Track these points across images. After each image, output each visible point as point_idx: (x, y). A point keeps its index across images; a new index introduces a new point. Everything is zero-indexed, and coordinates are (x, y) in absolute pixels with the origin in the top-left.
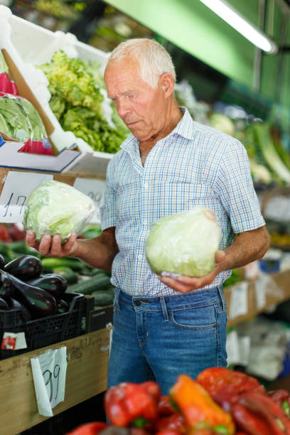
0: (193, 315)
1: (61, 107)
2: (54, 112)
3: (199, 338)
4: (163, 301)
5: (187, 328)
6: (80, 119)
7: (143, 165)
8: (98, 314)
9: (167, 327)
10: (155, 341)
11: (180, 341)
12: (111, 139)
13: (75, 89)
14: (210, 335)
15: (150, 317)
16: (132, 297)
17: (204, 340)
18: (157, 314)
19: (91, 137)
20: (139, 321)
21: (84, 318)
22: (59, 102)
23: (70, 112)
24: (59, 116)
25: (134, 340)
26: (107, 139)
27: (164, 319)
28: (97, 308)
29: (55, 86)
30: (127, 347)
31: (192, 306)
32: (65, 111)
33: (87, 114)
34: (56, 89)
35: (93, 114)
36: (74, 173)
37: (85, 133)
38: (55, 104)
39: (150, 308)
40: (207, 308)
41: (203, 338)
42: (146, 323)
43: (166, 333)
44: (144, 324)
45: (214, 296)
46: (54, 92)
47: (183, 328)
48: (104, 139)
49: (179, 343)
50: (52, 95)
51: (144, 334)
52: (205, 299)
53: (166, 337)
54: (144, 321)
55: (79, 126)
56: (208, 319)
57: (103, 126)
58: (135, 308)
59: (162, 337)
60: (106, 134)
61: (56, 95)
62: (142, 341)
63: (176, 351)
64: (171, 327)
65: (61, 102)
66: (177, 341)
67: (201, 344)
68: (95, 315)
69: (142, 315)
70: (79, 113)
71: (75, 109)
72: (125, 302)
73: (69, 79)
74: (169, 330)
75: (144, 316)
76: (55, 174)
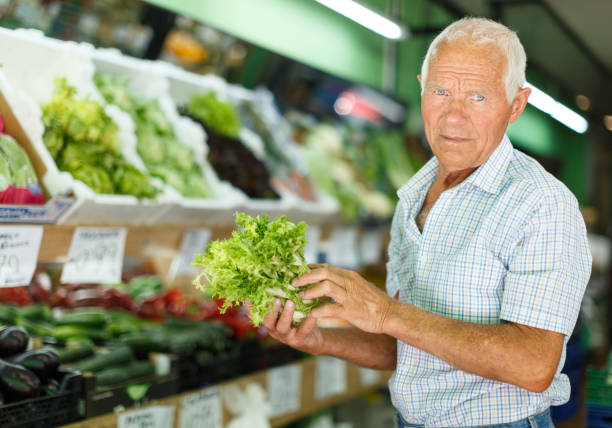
1: (56, 143)
2: (48, 148)
6: (82, 156)
7: (421, 231)
8: (101, 397)
12: (126, 178)
13: (73, 121)
19: (95, 178)
21: (82, 402)
22: (54, 137)
23: (69, 147)
26: (121, 177)
28: (100, 389)
29: (51, 117)
32: (65, 146)
33: (94, 149)
34: (52, 121)
35: (101, 148)
36: (74, 222)
37: (89, 174)
38: (50, 139)
46: (49, 124)
48: (116, 179)
50: (46, 129)
55: (80, 165)
57: (117, 162)
60: (121, 172)
61: (52, 128)
65: (57, 138)
68: (97, 398)
70: (82, 149)
71: (78, 144)
73: (68, 109)
76: (46, 225)
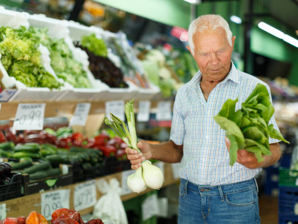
0: (240, 196)
1: (8, 62)
2: (4, 65)
3: (244, 211)
4: (220, 189)
5: (236, 206)
6: (21, 68)
8: (32, 185)
9: (223, 205)
10: (215, 214)
11: (232, 214)
12: (44, 78)
13: (16, 51)
14: (251, 209)
15: (211, 199)
16: (198, 186)
17: (247, 212)
18: (216, 197)
19: (28, 79)
20: (204, 202)
21: (23, 187)
22: (6, 59)
23: (15, 64)
24: (7, 67)
25: (198, 214)
26: (42, 78)
27: (221, 200)
28: (31, 181)
29: (5, 50)
30: (192, 219)
31: (239, 191)
32: (12, 64)
33: (28, 64)
34: (5, 51)
35: (31, 64)
36: (17, 101)
37: (24, 77)
38: (5, 60)
39: (212, 194)
40: (248, 192)
41: (246, 211)
42: (208, 203)
43: (223, 209)
44: (207, 204)
45: (252, 184)
46: (3, 53)
47: (234, 205)
48: (39, 79)
49: (231, 215)
50: (2, 55)
51: (207, 211)
52: (247, 186)
53: (222, 212)
54: (207, 201)
55: (20, 73)
56: (250, 198)
57: (40, 71)
58: (201, 193)
59: (219, 212)
60: (41, 76)
61: (5, 55)
62: (205, 215)
63: (229, 220)
64: (226, 205)
65: (8, 59)
66: (230, 214)
67: (246, 215)
68: (30, 185)
69: (205, 198)
70: (21, 65)
71: (19, 62)
72: (192, 190)
73: (13, 45)
74: (224, 207)
75: (207, 199)
76: (3, 103)
